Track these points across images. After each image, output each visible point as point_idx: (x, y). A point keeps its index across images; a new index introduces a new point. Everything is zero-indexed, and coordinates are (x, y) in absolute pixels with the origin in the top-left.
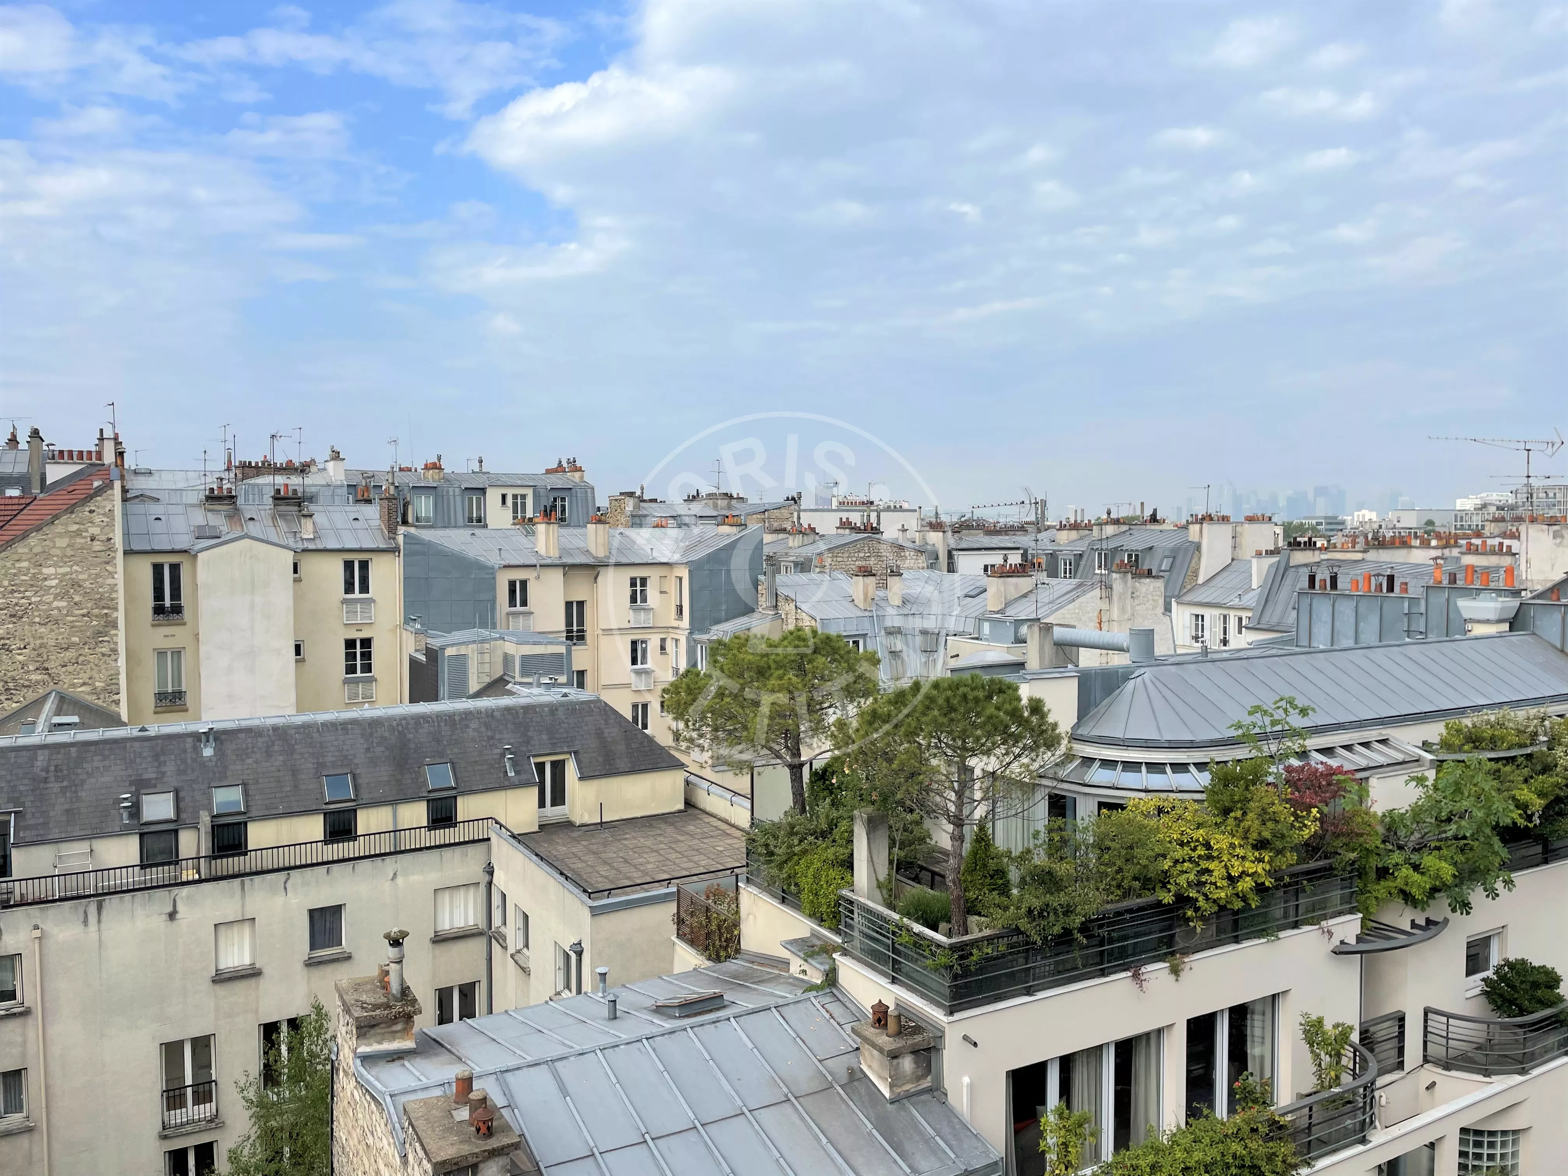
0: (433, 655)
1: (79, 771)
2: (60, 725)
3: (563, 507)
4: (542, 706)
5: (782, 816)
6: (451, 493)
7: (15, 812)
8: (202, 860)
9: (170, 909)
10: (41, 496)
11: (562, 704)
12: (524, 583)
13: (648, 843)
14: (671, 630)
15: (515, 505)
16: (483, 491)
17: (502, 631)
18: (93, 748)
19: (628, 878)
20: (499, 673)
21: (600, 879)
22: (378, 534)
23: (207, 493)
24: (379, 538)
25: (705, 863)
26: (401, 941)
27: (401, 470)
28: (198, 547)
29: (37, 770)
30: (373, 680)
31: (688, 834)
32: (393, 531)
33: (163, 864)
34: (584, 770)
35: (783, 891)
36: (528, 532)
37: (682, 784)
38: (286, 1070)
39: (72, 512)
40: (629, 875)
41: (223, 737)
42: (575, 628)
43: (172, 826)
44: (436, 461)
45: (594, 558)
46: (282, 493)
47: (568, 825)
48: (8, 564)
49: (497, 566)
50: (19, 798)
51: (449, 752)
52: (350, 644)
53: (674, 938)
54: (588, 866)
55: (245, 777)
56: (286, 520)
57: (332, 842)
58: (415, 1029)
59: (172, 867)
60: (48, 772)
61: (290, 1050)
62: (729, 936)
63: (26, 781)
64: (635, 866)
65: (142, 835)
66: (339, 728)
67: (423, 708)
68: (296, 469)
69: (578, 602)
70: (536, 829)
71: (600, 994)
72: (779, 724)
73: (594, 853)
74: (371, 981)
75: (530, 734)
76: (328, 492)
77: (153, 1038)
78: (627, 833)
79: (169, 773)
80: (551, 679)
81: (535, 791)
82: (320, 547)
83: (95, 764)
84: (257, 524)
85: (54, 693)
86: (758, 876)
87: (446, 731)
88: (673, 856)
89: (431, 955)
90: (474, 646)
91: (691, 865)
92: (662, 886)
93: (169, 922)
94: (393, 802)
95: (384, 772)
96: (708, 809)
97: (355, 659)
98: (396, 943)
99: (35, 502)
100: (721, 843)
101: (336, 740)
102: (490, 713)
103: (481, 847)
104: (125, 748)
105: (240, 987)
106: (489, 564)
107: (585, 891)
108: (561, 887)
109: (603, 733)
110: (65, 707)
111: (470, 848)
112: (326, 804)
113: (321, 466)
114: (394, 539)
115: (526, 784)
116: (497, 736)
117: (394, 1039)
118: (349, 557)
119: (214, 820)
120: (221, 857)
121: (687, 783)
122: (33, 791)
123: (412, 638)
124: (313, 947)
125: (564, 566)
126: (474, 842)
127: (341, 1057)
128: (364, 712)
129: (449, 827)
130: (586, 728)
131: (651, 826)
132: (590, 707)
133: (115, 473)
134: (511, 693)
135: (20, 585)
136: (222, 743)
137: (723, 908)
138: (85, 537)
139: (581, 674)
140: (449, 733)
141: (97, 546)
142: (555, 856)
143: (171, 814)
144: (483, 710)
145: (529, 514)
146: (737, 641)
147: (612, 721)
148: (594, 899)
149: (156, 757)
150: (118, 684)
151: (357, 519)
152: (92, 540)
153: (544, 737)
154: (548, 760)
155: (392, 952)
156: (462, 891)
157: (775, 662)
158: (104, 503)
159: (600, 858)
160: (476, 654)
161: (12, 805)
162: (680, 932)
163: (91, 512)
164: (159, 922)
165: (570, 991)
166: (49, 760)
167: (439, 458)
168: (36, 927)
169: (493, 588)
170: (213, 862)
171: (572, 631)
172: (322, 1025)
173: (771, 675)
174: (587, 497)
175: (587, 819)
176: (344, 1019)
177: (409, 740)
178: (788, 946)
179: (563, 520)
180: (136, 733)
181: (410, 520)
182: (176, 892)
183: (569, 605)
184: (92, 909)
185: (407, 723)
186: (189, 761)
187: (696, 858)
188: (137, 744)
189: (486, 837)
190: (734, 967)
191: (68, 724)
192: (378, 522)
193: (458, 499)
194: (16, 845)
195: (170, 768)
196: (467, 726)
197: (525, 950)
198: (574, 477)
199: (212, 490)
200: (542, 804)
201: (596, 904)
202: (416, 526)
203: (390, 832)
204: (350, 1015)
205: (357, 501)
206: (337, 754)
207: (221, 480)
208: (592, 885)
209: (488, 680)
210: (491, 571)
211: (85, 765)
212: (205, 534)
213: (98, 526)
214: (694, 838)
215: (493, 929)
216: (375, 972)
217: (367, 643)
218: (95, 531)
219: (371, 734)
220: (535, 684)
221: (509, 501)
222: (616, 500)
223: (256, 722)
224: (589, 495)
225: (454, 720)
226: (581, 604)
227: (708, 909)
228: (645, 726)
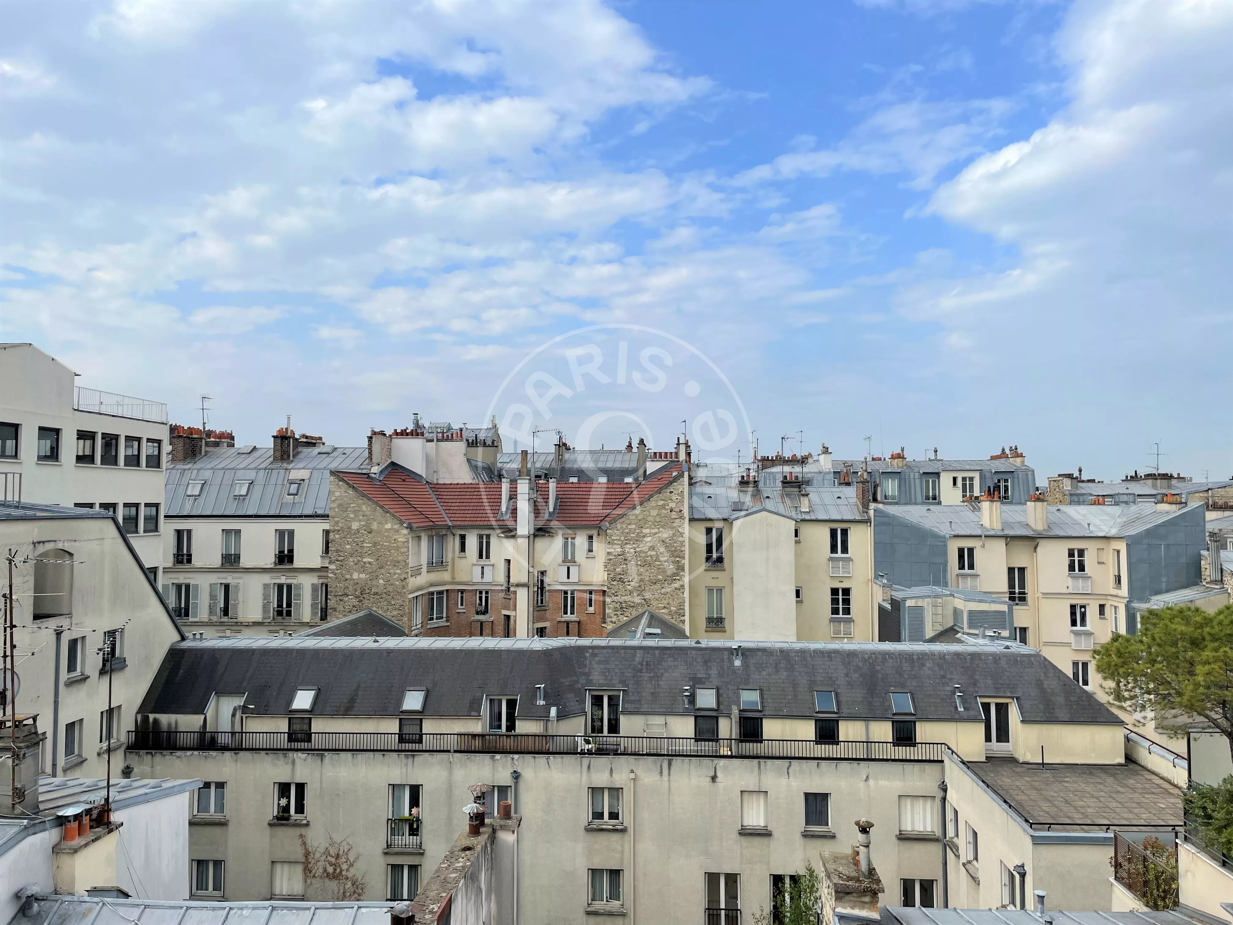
0: (896, 604)
1: (660, 667)
2: (650, 634)
3: (1006, 488)
4: (987, 655)
5: (1221, 783)
6: (912, 477)
7: (623, 691)
8: (733, 741)
9: (712, 774)
10: (644, 482)
11: (1005, 655)
12: (971, 551)
13: (1088, 789)
14: (1109, 598)
15: (964, 485)
16: (938, 474)
17: (953, 589)
18: (668, 652)
19: (1069, 817)
20: (951, 624)
21: (1042, 813)
22: (855, 509)
23: (740, 479)
24: (856, 512)
25: (1145, 817)
26: (868, 829)
27: (873, 459)
28: (733, 517)
29: (636, 663)
30: (851, 621)
31: (1129, 787)
32: (866, 506)
33: (708, 740)
34: (1025, 715)
35: (1224, 855)
36: (974, 508)
37: (1122, 740)
38: (788, 914)
39: (660, 493)
40: (1069, 814)
41: (747, 653)
42: (1017, 591)
43: (714, 714)
44: (900, 452)
45: (1034, 531)
46: (788, 479)
47: (1011, 760)
48: (624, 526)
49: (948, 536)
50: (625, 681)
51: (908, 684)
52: (834, 591)
53: (1112, 879)
54: (1031, 800)
55: (761, 684)
56: (791, 499)
57: (821, 743)
58: (880, 904)
59: (714, 743)
60: (642, 665)
61: (792, 899)
62: (1167, 888)
63: (630, 670)
64: (1075, 808)
65: (696, 717)
66: (826, 655)
67: (888, 646)
68: (798, 461)
69: (1019, 569)
70: (984, 760)
71: (1039, 915)
72: (1216, 693)
73: (1037, 789)
74: (846, 857)
75: (977, 677)
76: (820, 478)
77: (701, 867)
78: (1067, 777)
79: (713, 676)
80: (995, 632)
81: (982, 727)
82: (813, 518)
83: (670, 663)
84: (771, 500)
85: (647, 613)
86: (1195, 836)
87: (906, 666)
88: (1114, 805)
89: (896, 850)
90: (929, 600)
91: (1131, 816)
92: (1102, 830)
93: (712, 783)
94: (867, 718)
95: (859, 693)
96: (1149, 766)
97: (838, 604)
98: (864, 830)
99: (641, 486)
100: (1163, 801)
101: (824, 664)
102: (942, 656)
103: (936, 767)
104: (687, 654)
105: (756, 841)
106: (942, 534)
107: (1026, 821)
108: (1005, 814)
109: (1042, 684)
110: (653, 622)
111: (927, 766)
112: (816, 713)
113: (815, 458)
114: (867, 513)
115: (975, 720)
116: (949, 676)
117: (863, 908)
118: (834, 525)
119: (742, 713)
120: (746, 741)
121: (1128, 739)
122: (634, 677)
123: (880, 590)
124: (807, 823)
125: (1006, 537)
126: (930, 761)
127: (824, 913)
128: (844, 645)
129: (910, 746)
130: (1027, 678)
131: (1091, 773)
132: (1030, 660)
133: (685, 466)
134: (960, 641)
135: (630, 540)
136: (746, 658)
137: (1162, 861)
138: (667, 509)
139: (1024, 630)
140: (909, 669)
141: (674, 515)
142: (1000, 786)
143: (714, 705)
144: (936, 653)
145: (977, 493)
146: (1169, 611)
147: (1051, 675)
148: (1035, 830)
149: (706, 662)
150: (684, 609)
151: (839, 498)
152: (671, 511)
153: (989, 681)
154: (993, 701)
155: (861, 837)
156: (921, 801)
157: (1210, 634)
158: (678, 487)
159: (1041, 794)
160: (930, 606)
161: (621, 685)
162: (1118, 875)
163: (671, 492)
164: (706, 781)
165: (1015, 906)
166: (643, 657)
167: (903, 450)
168: (632, 771)
169: (945, 554)
170: (740, 744)
171: (1014, 593)
172: (813, 886)
173: (1206, 646)
174: (1027, 478)
175: (1029, 758)
176: (826, 883)
177: (878, 671)
178: (1229, 909)
179: (1006, 498)
180: (693, 644)
181: (879, 498)
182: (717, 762)
183: (1011, 570)
184: (665, 765)
185: (876, 658)
186: (726, 668)
187: (1136, 811)
188: (694, 652)
189: (940, 759)
190: (1172, 918)
191: (655, 634)
192: (855, 500)
193: (918, 481)
194: (623, 713)
195: (714, 672)
196: (923, 665)
197: (975, 862)
198: (1016, 461)
199: (743, 477)
200: (988, 739)
201: (1037, 834)
202: (883, 503)
203: (863, 742)
204: (831, 881)
205: (840, 484)
206: (824, 675)
207: (749, 469)
208: (1034, 817)
209: (941, 629)
210: (943, 540)
211: (663, 663)
212: (737, 507)
213: (675, 502)
214: (1135, 792)
215: (947, 838)
216: (849, 851)
217: (847, 591)
218: (672, 505)
219: (849, 662)
220: (981, 635)
221: (959, 482)
222: (1055, 481)
223: (768, 645)
224: (1030, 477)
225: (913, 659)
226: (1022, 570)
227: (1145, 859)
228: (1086, 683)
